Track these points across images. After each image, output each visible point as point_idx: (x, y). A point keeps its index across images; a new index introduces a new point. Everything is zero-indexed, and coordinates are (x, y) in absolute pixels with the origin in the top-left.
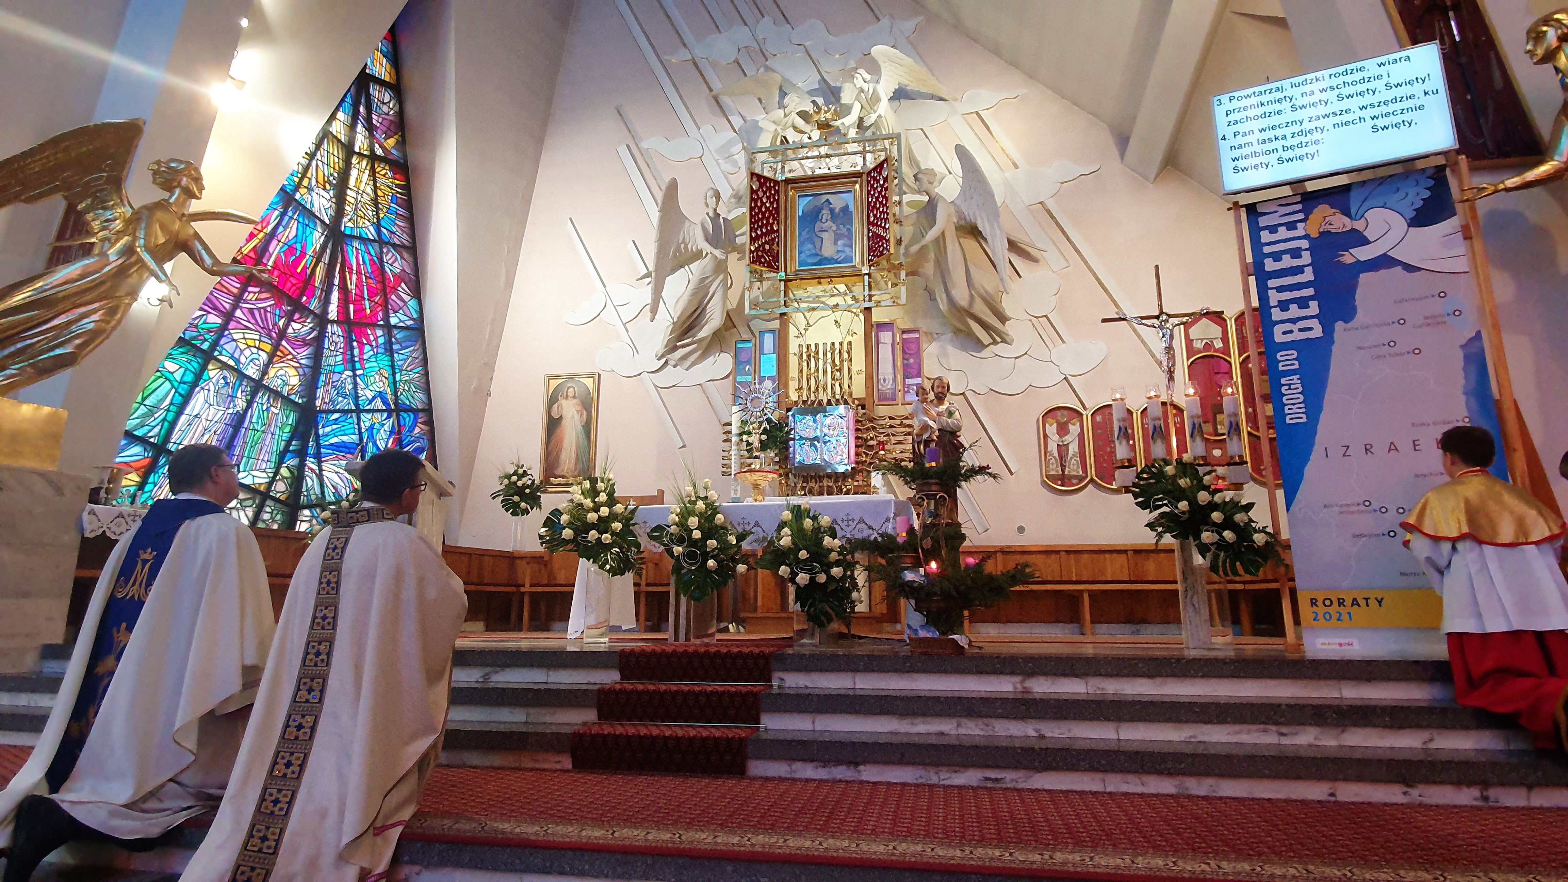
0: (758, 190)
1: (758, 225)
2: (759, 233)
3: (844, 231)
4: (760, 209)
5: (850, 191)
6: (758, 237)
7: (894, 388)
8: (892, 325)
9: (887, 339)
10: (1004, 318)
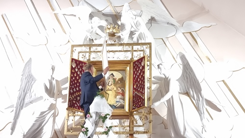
0: (75, 68)
1: (74, 86)
2: (75, 90)
3: (120, 91)
4: (76, 78)
5: (124, 70)
6: (74, 93)
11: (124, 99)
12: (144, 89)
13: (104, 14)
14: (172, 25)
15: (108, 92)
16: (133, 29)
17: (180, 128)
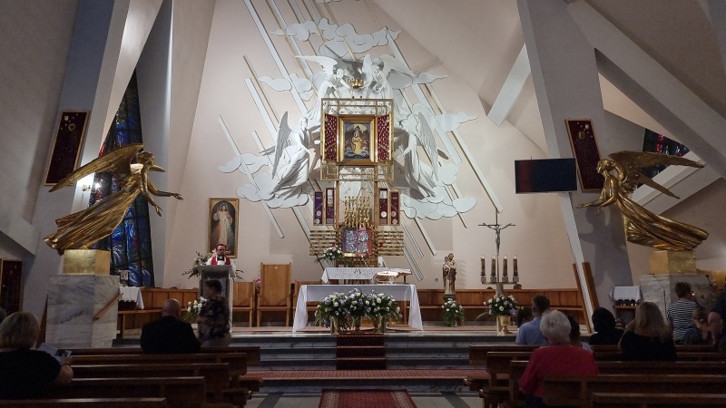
0: (328, 122)
1: (328, 139)
2: (328, 143)
3: (366, 142)
4: (328, 131)
5: (370, 124)
7: (387, 217)
8: (386, 190)
9: (384, 195)
10: (433, 185)
11: (369, 150)
12: (388, 143)
15: (355, 143)
17: (416, 176)
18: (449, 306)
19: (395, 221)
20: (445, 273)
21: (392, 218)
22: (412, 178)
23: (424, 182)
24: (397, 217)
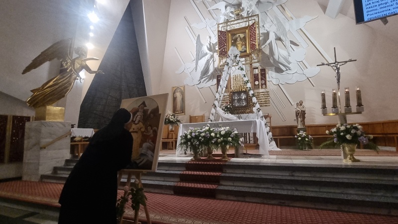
0: (220, 35)
1: (221, 44)
3: (244, 43)
4: (221, 40)
5: (245, 32)
6: (221, 48)
7: (259, 84)
8: (257, 68)
9: (256, 71)
10: (289, 63)
11: (246, 47)
12: (255, 39)
13: (233, 5)
14: (270, 2)
15: (238, 45)
16: (248, 10)
17: (276, 57)
18: (300, 136)
19: (264, 86)
20: (297, 114)
21: (262, 85)
22: (274, 59)
23: (282, 60)
24: (265, 84)
